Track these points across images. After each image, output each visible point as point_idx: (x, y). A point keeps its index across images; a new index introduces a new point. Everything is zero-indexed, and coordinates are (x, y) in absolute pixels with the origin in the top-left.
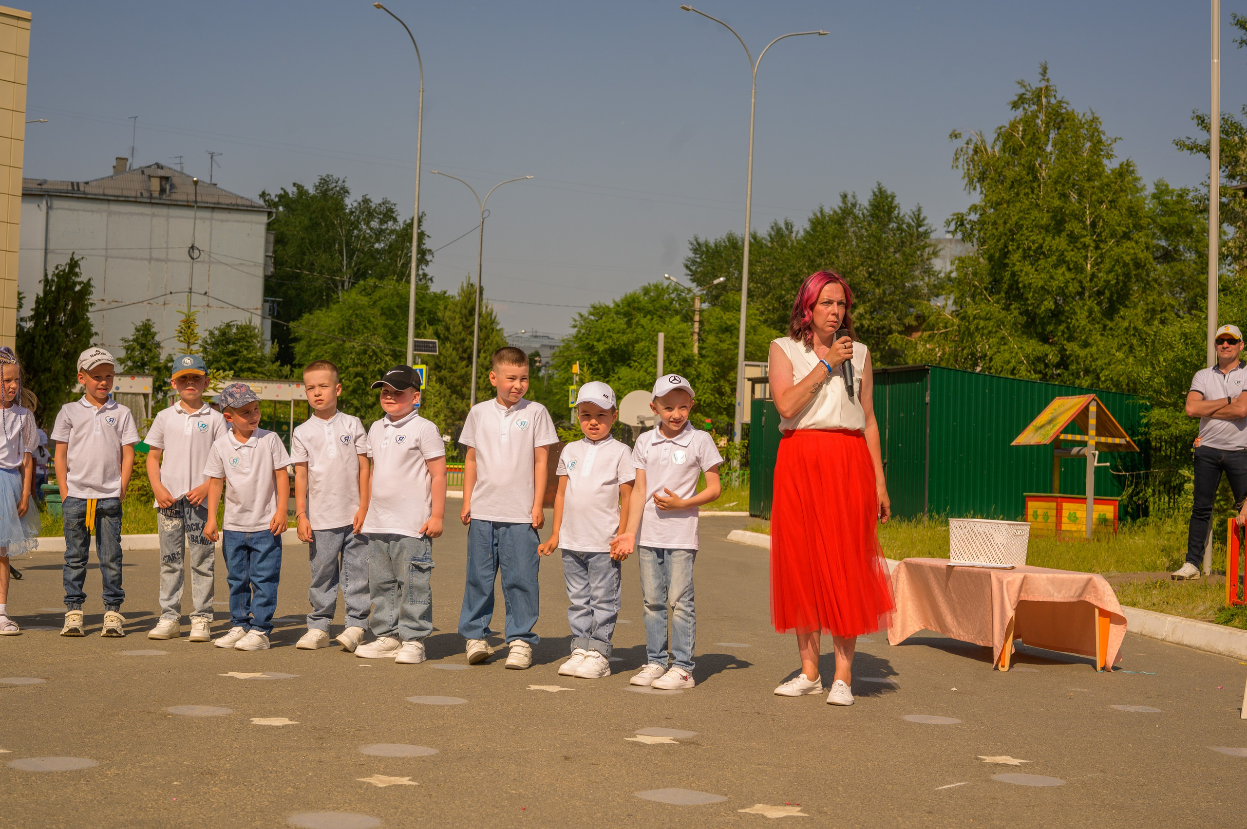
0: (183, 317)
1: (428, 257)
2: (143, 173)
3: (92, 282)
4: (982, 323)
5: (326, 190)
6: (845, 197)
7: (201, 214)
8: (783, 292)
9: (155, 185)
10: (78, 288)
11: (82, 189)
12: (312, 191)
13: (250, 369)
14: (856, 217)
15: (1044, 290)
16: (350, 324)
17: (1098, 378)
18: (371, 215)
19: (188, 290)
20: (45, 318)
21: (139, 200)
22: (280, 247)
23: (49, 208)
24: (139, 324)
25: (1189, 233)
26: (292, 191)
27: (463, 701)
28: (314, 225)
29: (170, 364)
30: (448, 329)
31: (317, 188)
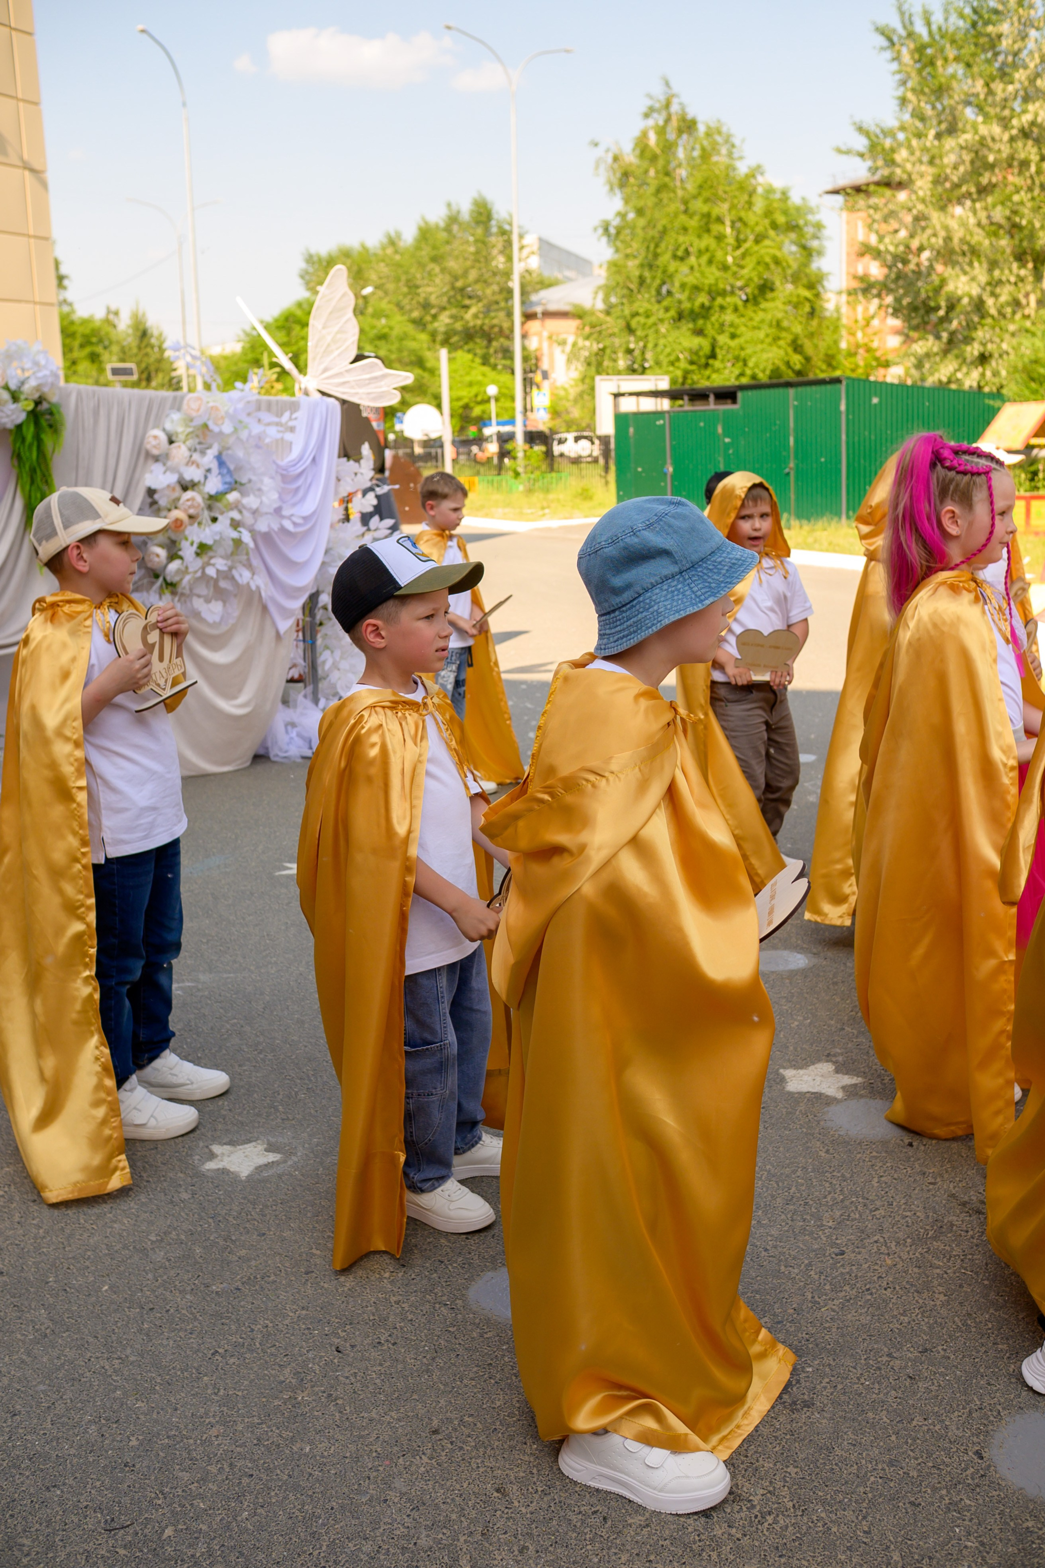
4: (642, 320)
6: (449, 205)
8: (401, 297)
14: (460, 224)
15: (697, 289)
17: (745, 365)
25: (793, 227)
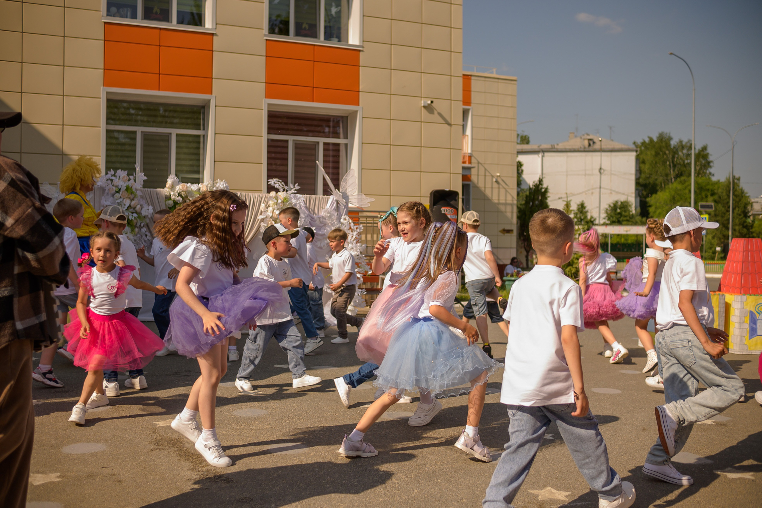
0: (565, 203)
1: (711, 164)
2: (581, 138)
3: (549, 188)
5: (662, 140)
7: (603, 154)
9: (586, 143)
10: (543, 190)
11: (556, 146)
12: (655, 139)
13: (627, 221)
16: (674, 198)
18: (683, 147)
19: (598, 186)
20: (529, 203)
21: (580, 150)
22: (642, 165)
23: (543, 156)
24: (579, 202)
26: (647, 140)
27: (620, 392)
28: (657, 154)
29: (592, 220)
30: (720, 197)
31: (658, 138)
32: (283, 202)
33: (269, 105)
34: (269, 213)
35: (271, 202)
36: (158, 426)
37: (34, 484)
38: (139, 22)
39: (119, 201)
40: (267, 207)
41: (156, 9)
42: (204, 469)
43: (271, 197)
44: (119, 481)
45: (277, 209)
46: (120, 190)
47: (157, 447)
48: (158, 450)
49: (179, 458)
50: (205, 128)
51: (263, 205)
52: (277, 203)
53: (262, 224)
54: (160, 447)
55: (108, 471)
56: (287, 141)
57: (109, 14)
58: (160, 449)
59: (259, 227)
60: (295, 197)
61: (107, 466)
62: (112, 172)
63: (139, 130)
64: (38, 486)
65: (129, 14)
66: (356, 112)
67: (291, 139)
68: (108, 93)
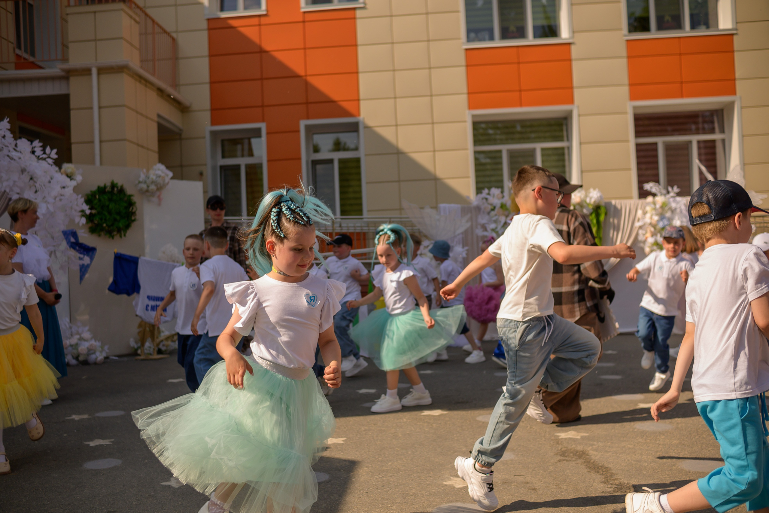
32: (662, 207)
33: (635, 108)
34: (647, 220)
35: (648, 208)
36: (560, 437)
37: (456, 487)
38: (498, 43)
39: (494, 218)
40: (645, 213)
41: (512, 28)
42: (617, 482)
43: (648, 204)
44: (534, 489)
45: (657, 215)
46: (495, 207)
47: (564, 458)
48: (565, 462)
49: (589, 470)
50: (569, 138)
51: (640, 212)
52: (655, 209)
53: (641, 232)
54: (567, 458)
55: (521, 478)
56: (656, 144)
57: (469, 40)
58: (567, 461)
59: (637, 234)
60: (674, 201)
61: (518, 474)
62: (486, 191)
63: (505, 148)
64: (459, 488)
65: (487, 37)
66: (732, 104)
67: (660, 141)
68: (474, 116)
